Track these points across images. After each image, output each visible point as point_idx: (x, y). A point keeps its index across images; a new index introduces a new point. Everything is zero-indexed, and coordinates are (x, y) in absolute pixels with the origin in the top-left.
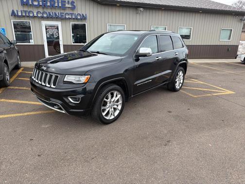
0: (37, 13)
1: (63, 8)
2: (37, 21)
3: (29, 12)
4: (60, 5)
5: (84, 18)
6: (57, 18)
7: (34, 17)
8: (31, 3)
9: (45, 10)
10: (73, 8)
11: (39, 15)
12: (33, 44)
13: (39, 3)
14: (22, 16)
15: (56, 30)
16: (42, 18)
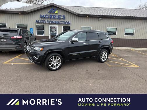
0: (47, 21)
1: (59, 18)
2: (47, 25)
3: (44, 21)
4: (58, 17)
5: (69, 24)
6: (56, 24)
7: (46, 23)
8: (45, 17)
9: (51, 20)
10: (64, 19)
11: (48, 22)
12: (44, 36)
13: (48, 17)
14: (41, 23)
15: (55, 30)
16: (49, 24)
